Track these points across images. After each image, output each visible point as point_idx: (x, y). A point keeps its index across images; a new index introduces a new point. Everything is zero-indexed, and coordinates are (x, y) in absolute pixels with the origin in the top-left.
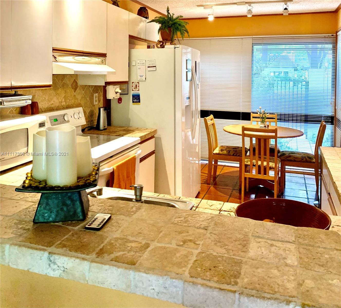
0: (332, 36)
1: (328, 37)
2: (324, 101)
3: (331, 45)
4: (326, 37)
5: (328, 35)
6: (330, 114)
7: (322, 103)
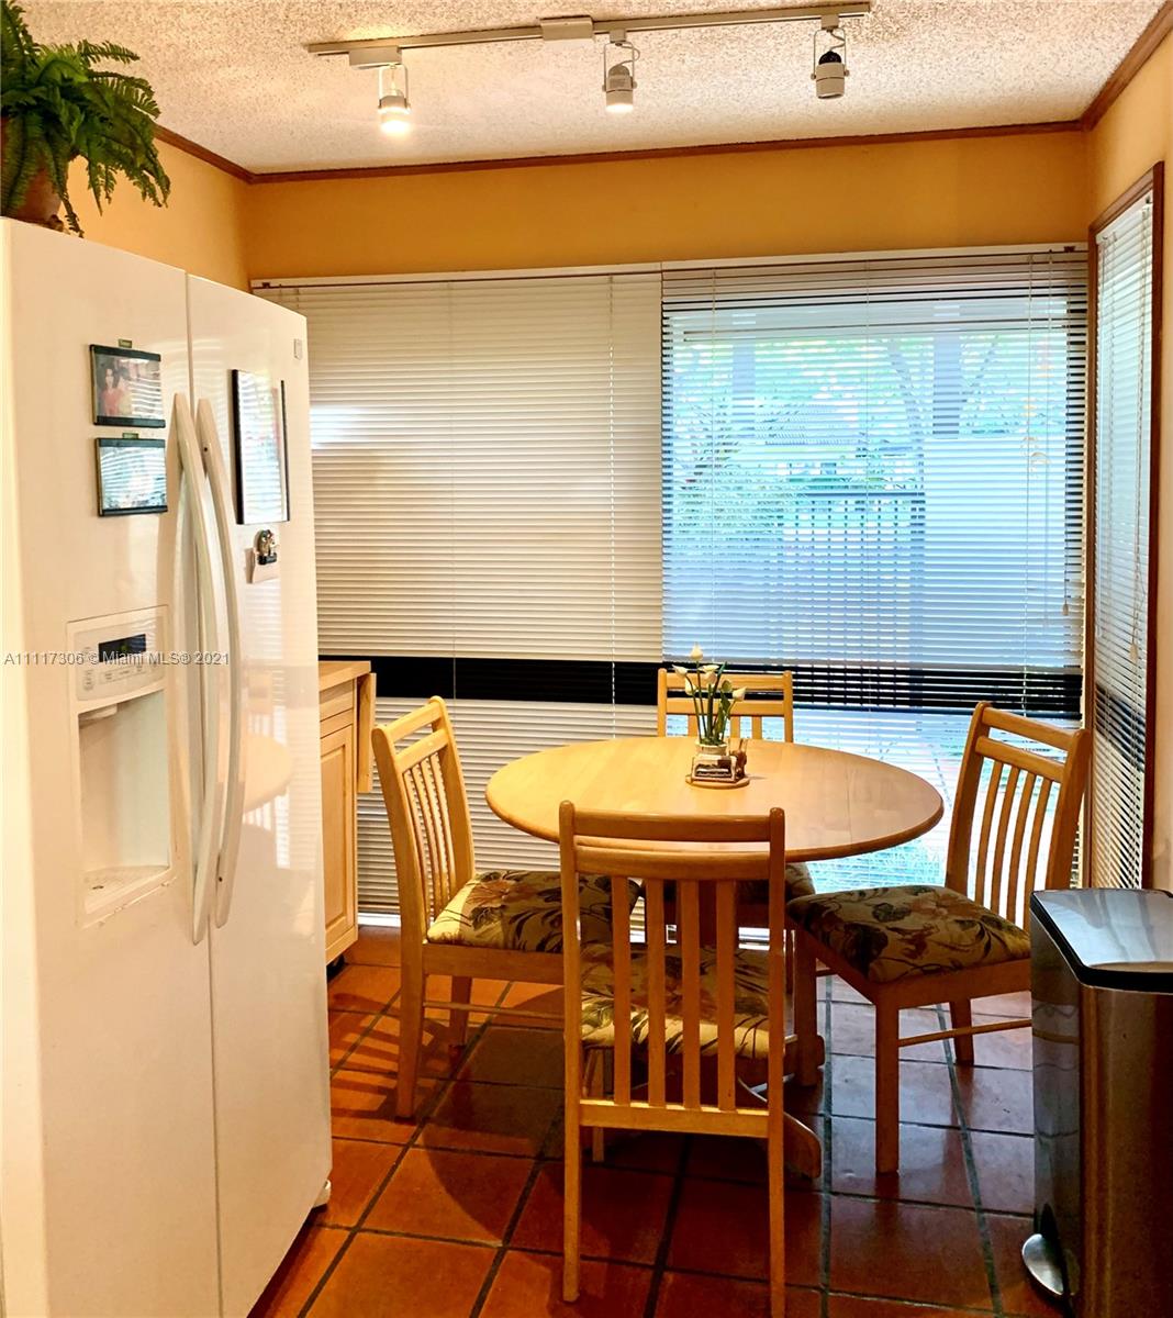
0: (1070, 256)
1: (1048, 260)
2: (1031, 598)
3: (1063, 302)
4: (1036, 258)
5: (1045, 247)
6: (1060, 661)
7: (1022, 606)
